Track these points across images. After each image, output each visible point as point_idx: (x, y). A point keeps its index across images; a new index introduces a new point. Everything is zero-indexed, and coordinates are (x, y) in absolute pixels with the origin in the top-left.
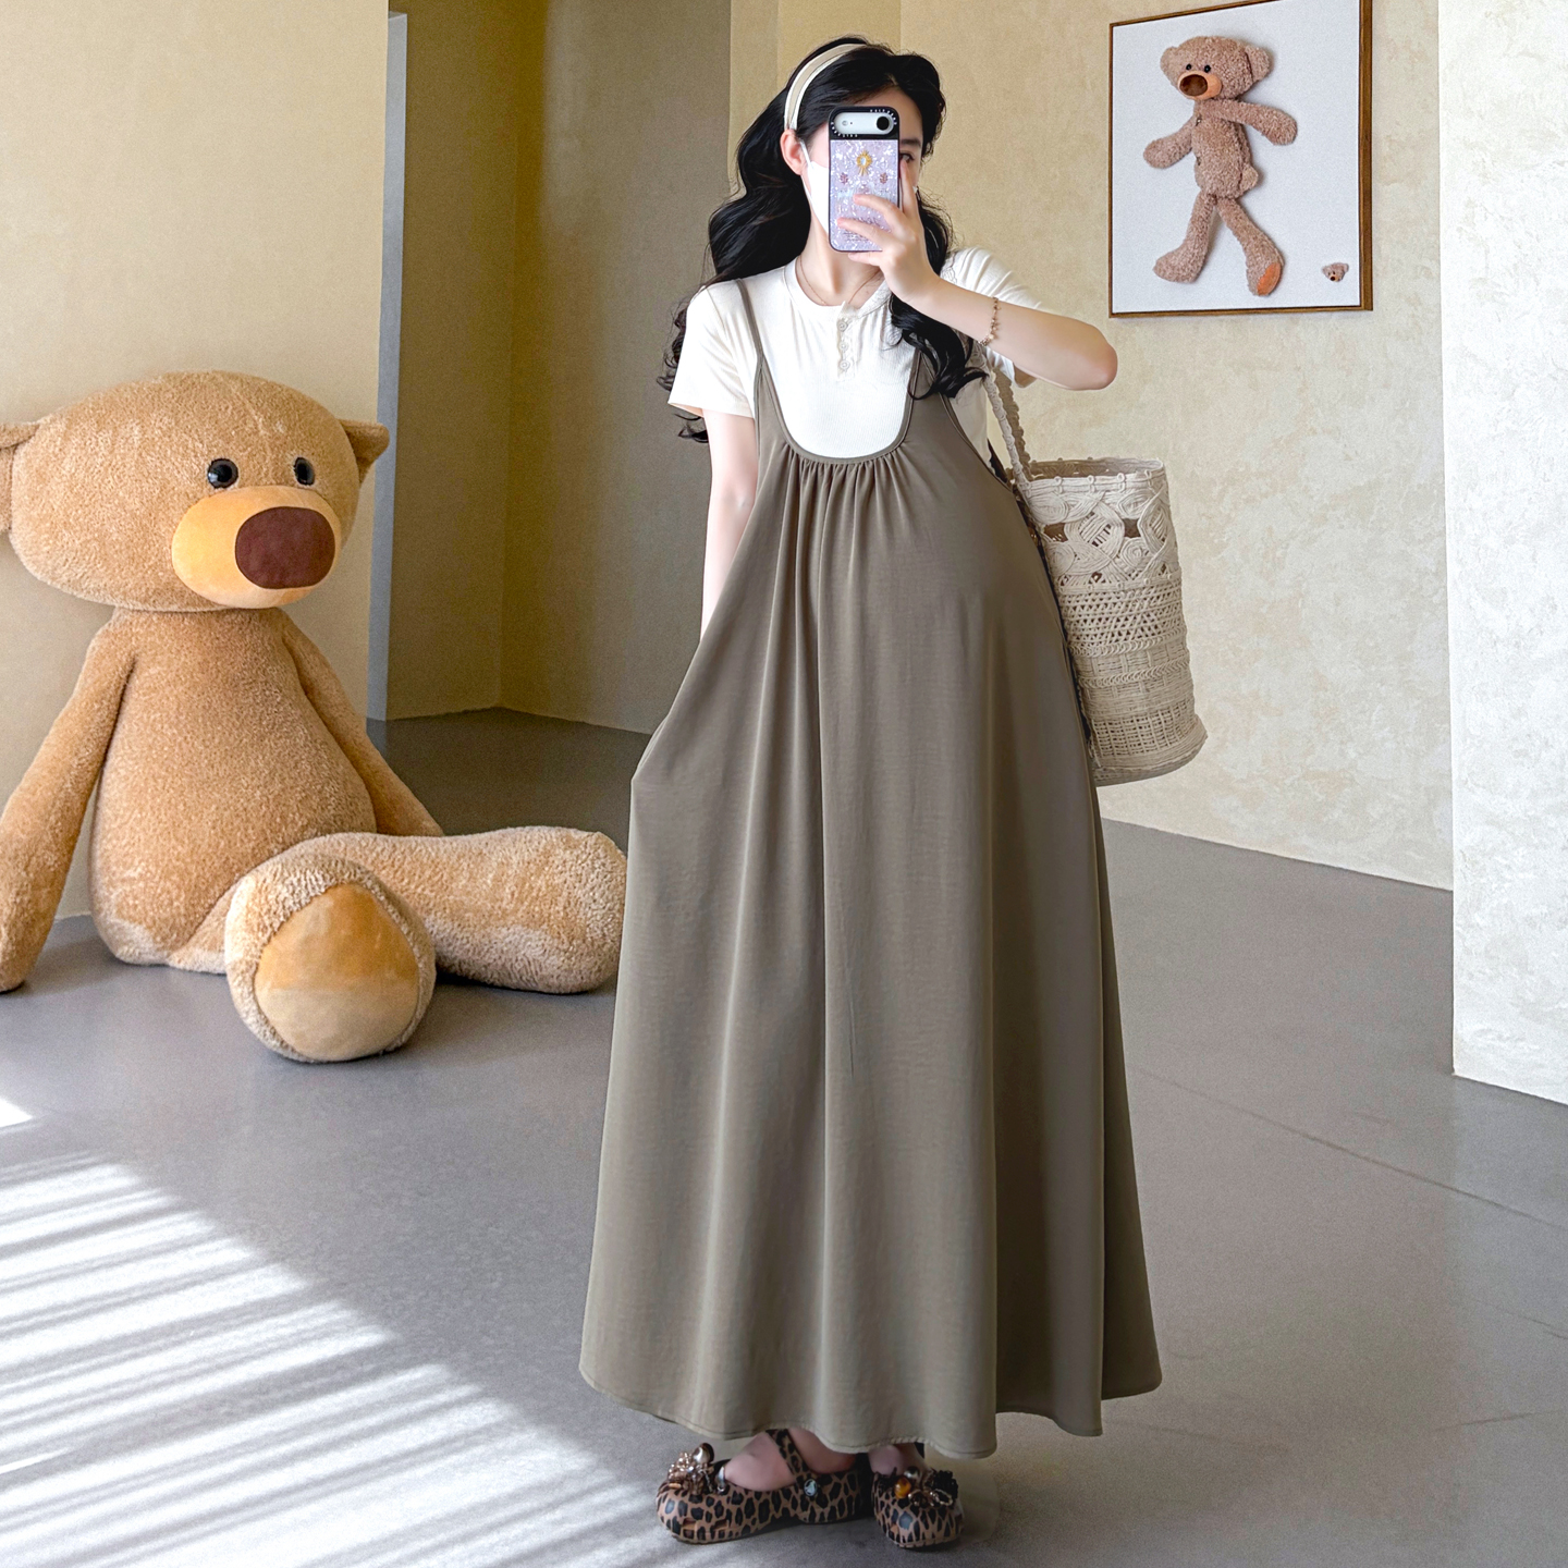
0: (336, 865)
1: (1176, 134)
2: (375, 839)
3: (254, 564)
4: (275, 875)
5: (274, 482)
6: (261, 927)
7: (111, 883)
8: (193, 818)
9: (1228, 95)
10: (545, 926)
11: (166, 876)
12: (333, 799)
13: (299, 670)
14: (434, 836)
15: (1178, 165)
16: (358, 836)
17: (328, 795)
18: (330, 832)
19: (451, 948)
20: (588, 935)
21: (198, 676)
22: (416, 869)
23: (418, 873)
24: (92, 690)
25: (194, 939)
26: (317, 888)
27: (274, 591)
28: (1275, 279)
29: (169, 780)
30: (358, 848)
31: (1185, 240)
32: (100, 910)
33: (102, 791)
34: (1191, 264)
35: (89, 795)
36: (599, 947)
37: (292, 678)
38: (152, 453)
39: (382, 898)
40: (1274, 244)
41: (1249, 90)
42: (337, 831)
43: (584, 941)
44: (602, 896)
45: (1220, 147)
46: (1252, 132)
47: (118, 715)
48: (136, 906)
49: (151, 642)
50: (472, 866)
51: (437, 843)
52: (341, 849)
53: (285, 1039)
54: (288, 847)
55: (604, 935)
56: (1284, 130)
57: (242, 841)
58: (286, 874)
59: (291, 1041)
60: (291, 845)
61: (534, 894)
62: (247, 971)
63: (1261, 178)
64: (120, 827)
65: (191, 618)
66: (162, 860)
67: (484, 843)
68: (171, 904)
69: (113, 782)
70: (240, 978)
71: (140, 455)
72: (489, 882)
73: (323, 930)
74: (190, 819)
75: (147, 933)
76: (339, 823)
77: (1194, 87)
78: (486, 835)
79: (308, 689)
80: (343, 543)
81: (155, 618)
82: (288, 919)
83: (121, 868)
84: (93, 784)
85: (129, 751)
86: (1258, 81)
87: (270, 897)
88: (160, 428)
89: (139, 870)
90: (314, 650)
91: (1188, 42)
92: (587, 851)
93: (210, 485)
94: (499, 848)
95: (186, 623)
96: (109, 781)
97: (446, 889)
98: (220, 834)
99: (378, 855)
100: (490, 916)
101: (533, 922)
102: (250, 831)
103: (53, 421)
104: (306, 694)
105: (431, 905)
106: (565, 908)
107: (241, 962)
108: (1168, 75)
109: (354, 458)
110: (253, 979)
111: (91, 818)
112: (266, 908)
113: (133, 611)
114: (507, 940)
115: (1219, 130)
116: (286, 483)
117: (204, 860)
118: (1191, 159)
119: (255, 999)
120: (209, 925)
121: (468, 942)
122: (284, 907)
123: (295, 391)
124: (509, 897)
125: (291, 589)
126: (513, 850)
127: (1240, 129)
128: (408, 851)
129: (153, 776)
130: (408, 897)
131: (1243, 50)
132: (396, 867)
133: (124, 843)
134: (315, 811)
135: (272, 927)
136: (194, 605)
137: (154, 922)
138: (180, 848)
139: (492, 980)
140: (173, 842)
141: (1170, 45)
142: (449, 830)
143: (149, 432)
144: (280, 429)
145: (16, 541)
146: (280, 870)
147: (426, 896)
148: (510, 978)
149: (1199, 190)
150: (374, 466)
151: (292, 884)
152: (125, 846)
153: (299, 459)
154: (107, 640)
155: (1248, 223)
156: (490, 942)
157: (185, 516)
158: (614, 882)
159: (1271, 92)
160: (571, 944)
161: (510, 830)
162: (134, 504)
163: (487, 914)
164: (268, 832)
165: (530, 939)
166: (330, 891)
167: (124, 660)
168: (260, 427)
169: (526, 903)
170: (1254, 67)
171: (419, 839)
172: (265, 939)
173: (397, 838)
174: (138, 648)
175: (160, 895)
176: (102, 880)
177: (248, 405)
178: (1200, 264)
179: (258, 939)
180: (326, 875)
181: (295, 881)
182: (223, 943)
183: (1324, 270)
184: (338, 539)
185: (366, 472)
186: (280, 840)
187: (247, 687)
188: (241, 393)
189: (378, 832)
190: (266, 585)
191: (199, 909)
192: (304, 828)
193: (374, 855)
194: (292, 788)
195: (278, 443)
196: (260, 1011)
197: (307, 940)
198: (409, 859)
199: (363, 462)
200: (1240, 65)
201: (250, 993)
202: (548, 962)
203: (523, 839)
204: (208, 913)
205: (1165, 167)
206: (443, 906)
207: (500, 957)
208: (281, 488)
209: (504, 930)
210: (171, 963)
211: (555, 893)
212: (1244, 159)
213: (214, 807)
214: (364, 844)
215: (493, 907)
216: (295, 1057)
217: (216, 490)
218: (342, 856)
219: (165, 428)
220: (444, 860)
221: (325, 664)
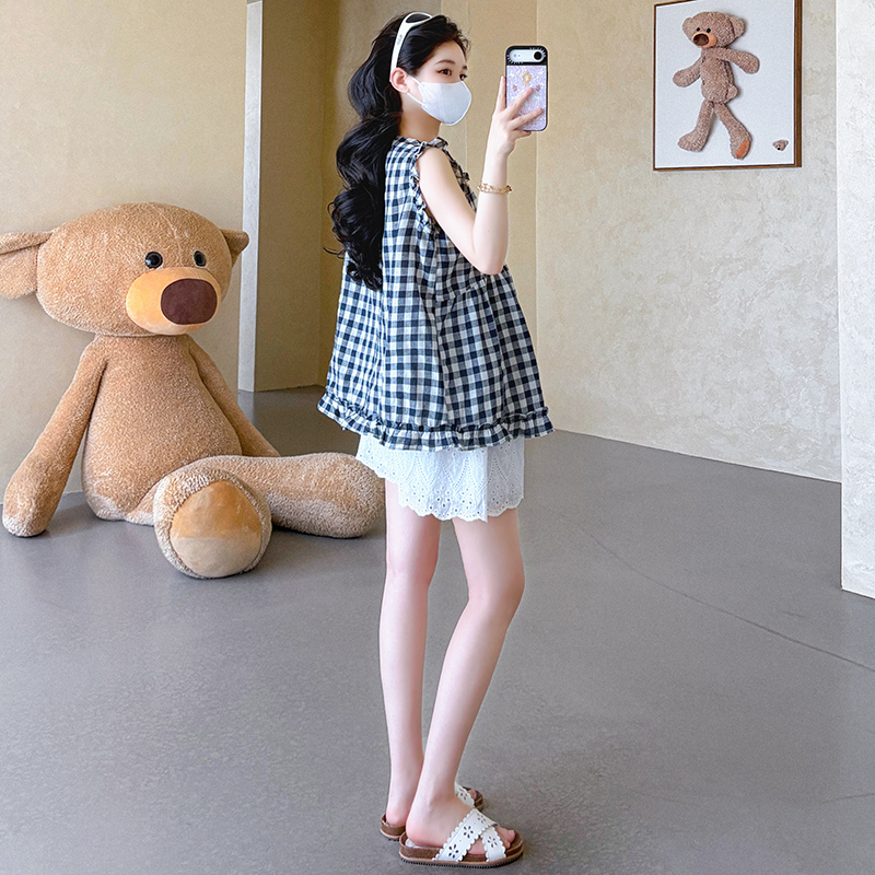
0: (216, 472)
1: (691, 67)
2: (240, 458)
3: (171, 312)
5: (183, 265)
6: (173, 502)
7: (93, 478)
9: (720, 45)
10: (334, 500)
12: (217, 439)
13: (198, 368)
14: (274, 457)
16: (231, 457)
18: (215, 455)
19: (282, 511)
20: (358, 505)
21: (142, 372)
22: (262, 472)
23: (264, 474)
24: (83, 379)
25: (139, 506)
26: (204, 483)
27: (183, 326)
28: (747, 149)
29: (126, 429)
30: (230, 463)
31: (696, 128)
32: (88, 490)
33: (89, 435)
34: (699, 141)
35: (82, 437)
36: (365, 511)
37: (194, 372)
38: (114, 249)
39: (241, 487)
40: (746, 130)
41: (732, 42)
42: (219, 455)
43: (356, 508)
44: (366, 487)
45: (716, 75)
46: (733, 65)
47: (97, 393)
48: (107, 489)
49: (115, 353)
50: (293, 471)
51: (275, 460)
52: (221, 463)
53: (187, 565)
54: (191, 462)
55: (368, 505)
56: (752, 65)
57: (166, 459)
59: (190, 566)
61: (328, 484)
62: (165, 526)
63: (739, 93)
65: (138, 340)
66: (122, 468)
67: (300, 460)
68: (127, 488)
69: (95, 430)
70: (162, 530)
71: (108, 250)
72: (303, 478)
75: (113, 502)
76: (221, 451)
77: (701, 40)
78: (302, 456)
79: (203, 378)
80: (223, 298)
81: (117, 340)
82: (188, 498)
83: (99, 471)
84: (84, 430)
85: (103, 413)
86: (737, 37)
87: (178, 487)
88: (119, 235)
89: (109, 472)
90: (207, 357)
91: (698, 15)
93: (147, 267)
94: (308, 463)
95: (135, 343)
96: (92, 427)
99: (241, 466)
100: (303, 494)
101: (326, 498)
103: (60, 231)
104: (202, 380)
105: (271, 489)
106: (345, 491)
107: (162, 521)
108: (687, 34)
109: (229, 252)
110: (169, 532)
112: (176, 492)
113: (105, 336)
114: (313, 507)
115: (715, 65)
116: (190, 265)
118: (700, 81)
119: (170, 543)
120: (147, 499)
122: (186, 492)
123: (195, 213)
124: (314, 485)
125: (192, 325)
126: (316, 464)
127: (727, 64)
128: (258, 464)
129: (117, 428)
131: (729, 19)
132: (252, 471)
135: (179, 504)
136: (139, 333)
137: (117, 497)
143: (113, 237)
144: (186, 235)
145: (40, 297)
146: (184, 474)
148: (315, 529)
149: (704, 98)
151: (190, 481)
153: (197, 252)
154: (91, 352)
155: (731, 117)
156: (303, 508)
157: (133, 284)
159: (743, 44)
160: (348, 510)
161: (315, 454)
162: (104, 277)
163: (301, 493)
165: (325, 507)
166: (211, 485)
167: (101, 362)
168: (175, 234)
169: (323, 489)
170: (735, 30)
171: (265, 458)
172: (175, 509)
173: (252, 458)
174: (108, 356)
175: (120, 484)
176: (88, 477)
177: (169, 223)
178: (705, 141)
179: (171, 508)
180: (210, 477)
182: (153, 510)
183: (774, 144)
184: (219, 298)
186: (188, 458)
187: (169, 378)
188: (165, 215)
189: (243, 455)
190: (178, 322)
191: (142, 490)
192: (201, 453)
193: (239, 466)
195: (185, 243)
197: (199, 510)
198: (258, 467)
199: (234, 254)
200: (727, 28)
201: (167, 540)
202: (336, 520)
203: (322, 459)
204: (147, 493)
205: (685, 86)
206: (277, 489)
207: (309, 517)
208: (186, 268)
209: (311, 502)
210: (127, 519)
212: (729, 81)
214: (234, 461)
216: (193, 575)
217: (150, 270)
218: (220, 467)
219: (121, 235)
220: (278, 468)
221: (213, 364)
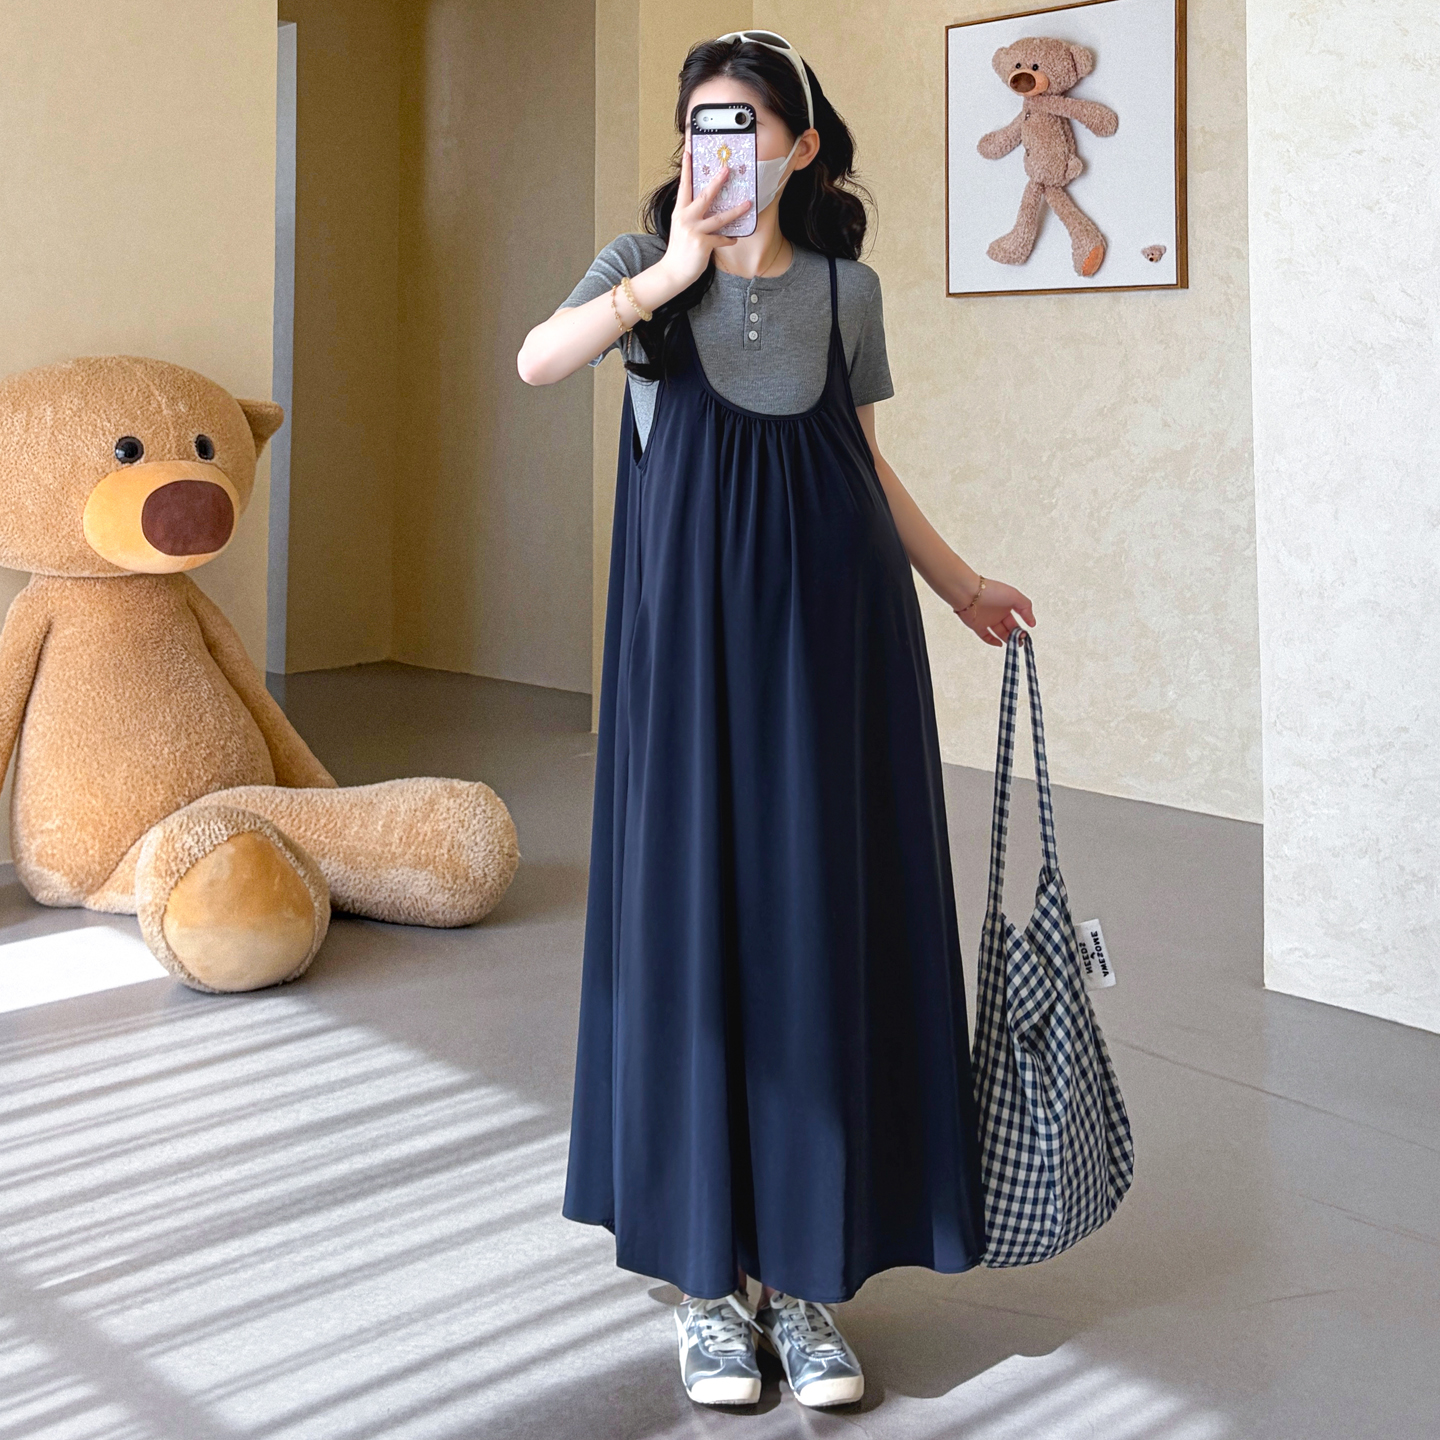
0: (238, 816)
1: (1007, 128)
2: (274, 791)
3: (160, 533)
4: (181, 826)
5: (177, 457)
6: (169, 873)
7: (31, 834)
8: (106, 775)
9: (1055, 91)
10: (431, 868)
11: (82, 826)
12: (235, 755)
13: (203, 630)
14: (329, 787)
15: (1007, 157)
16: (258, 789)
17: (230, 752)
18: (232, 786)
19: (345, 887)
20: (471, 875)
21: (109, 637)
22: (311, 818)
23: (314, 821)
24: (11, 649)
25: (108, 883)
26: (220, 837)
27: (178, 558)
28: (1099, 261)
29: (84, 736)
30: (258, 800)
31: (1016, 226)
32: (22, 858)
33: (22, 749)
34: (1021, 248)
35: (10, 755)
36: (480, 885)
37: (195, 636)
38: (64, 432)
39: (280, 845)
40: (1097, 229)
41: (1073, 87)
42: (238, 785)
43: (467, 880)
44: (482, 840)
45: (1047, 140)
47: (36, 673)
48: (53, 855)
49: (66, 605)
50: (363, 815)
51: (332, 794)
52: (243, 801)
53: (191, 972)
54: (194, 800)
55: (485, 874)
56: (1106, 123)
57: (151, 795)
58: (191, 825)
59: (196, 973)
60: (197, 798)
61: (420, 839)
62: (156, 912)
64: (38, 784)
65: (102, 583)
66: (78, 814)
67: (374, 793)
68: (87, 851)
69: (32, 740)
70: (150, 919)
71: (53, 433)
72: (379, 828)
73: (226, 873)
74: (103, 776)
75: (64, 879)
76: (241, 777)
77: (1023, 84)
78: (376, 786)
79: (211, 647)
81: (68, 584)
82: (193, 866)
83: (40, 821)
84: (13, 742)
85: (46, 706)
86: (1082, 78)
87: (177, 845)
88: (71, 409)
89: (57, 822)
90: (217, 611)
91: (1017, 43)
92: (469, 799)
93: (117, 461)
94: (388, 798)
95: (98, 587)
96: (28, 738)
97: (339, 835)
98: (131, 789)
99: (277, 806)
100: (380, 859)
101: (419, 864)
102: (159, 786)
104: (210, 651)
105: (326, 850)
106: (449, 851)
107: (150, 904)
108: (999, 73)
109: (251, 435)
110: (162, 921)
111: (12, 776)
112: (174, 854)
113: (48, 577)
114: (396, 880)
115: (1046, 124)
116: (188, 458)
117: (116, 813)
119: (164, 937)
120: (123, 871)
121: (360, 882)
122: (189, 854)
123: (195, 373)
124: (398, 841)
125: (193, 556)
126: (401, 800)
127: (1066, 122)
128: (304, 802)
129: (69, 732)
130: (304, 843)
131: (1068, 49)
132: (294, 816)
133: (43, 797)
134: (219, 767)
135: (178, 872)
136: (103, 571)
137: (71, 869)
138: (94, 802)
139: (382, 917)
140: (88, 796)
141: (1002, 46)
142: (343, 782)
143: (61, 413)
144: (182, 408)
146: (186, 821)
147: (321, 842)
148: (400, 915)
149: (1028, 179)
150: (270, 441)
151: (197, 833)
152: (44, 801)
153: (200, 436)
154: (25, 604)
155: (1073, 209)
156: (380, 881)
157: (95, 490)
158: (494, 827)
159: (1095, 88)
160: (455, 883)
161: (398, 781)
162: (48, 478)
163: (377, 858)
164: (176, 787)
165: (417, 879)
166: (232, 840)
167: (41, 621)
168: (163, 406)
169: (413, 848)
170: (1078, 65)
171: (315, 791)
172: (172, 883)
173: (293, 790)
174: (53, 611)
175: (76, 845)
176: (22, 831)
177: (152, 387)
178: (1030, 248)
179: (166, 883)
180: (229, 825)
181: (200, 830)
182: (133, 887)
183: (1143, 252)
184: (236, 510)
185: (262, 447)
186: (187, 793)
187: (155, 645)
188: (146, 375)
189: (278, 784)
190: (172, 552)
191: (113, 856)
192: (209, 782)
193: (273, 806)
194: (197, 744)
195: (180, 421)
196: (169, 948)
197: (212, 883)
198: (305, 809)
199: (260, 438)
200: (1065, 63)
201: (159, 932)
202: (434, 899)
203: (411, 790)
204: (121, 860)
205: (997, 158)
206: (336, 851)
207: (390, 896)
208: (182, 462)
209: (393, 872)
210: (87, 906)
211: (440, 838)
212: (1069, 151)
213: (125, 765)
214: (264, 795)
215: (383, 852)
216: (201, 988)
217: (124, 465)
218: (243, 807)
219: (75, 409)
220: (338, 810)
221: (227, 624)
